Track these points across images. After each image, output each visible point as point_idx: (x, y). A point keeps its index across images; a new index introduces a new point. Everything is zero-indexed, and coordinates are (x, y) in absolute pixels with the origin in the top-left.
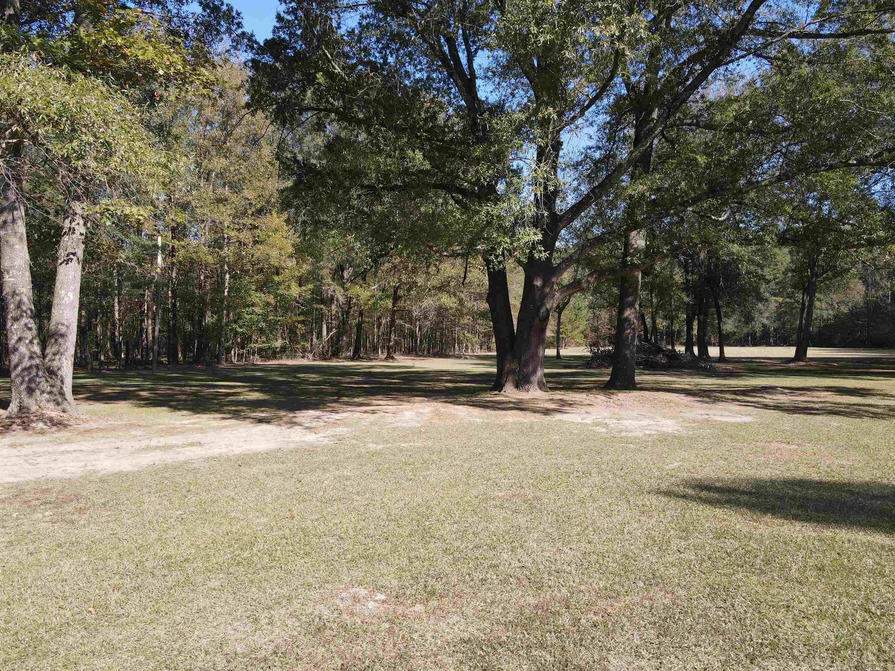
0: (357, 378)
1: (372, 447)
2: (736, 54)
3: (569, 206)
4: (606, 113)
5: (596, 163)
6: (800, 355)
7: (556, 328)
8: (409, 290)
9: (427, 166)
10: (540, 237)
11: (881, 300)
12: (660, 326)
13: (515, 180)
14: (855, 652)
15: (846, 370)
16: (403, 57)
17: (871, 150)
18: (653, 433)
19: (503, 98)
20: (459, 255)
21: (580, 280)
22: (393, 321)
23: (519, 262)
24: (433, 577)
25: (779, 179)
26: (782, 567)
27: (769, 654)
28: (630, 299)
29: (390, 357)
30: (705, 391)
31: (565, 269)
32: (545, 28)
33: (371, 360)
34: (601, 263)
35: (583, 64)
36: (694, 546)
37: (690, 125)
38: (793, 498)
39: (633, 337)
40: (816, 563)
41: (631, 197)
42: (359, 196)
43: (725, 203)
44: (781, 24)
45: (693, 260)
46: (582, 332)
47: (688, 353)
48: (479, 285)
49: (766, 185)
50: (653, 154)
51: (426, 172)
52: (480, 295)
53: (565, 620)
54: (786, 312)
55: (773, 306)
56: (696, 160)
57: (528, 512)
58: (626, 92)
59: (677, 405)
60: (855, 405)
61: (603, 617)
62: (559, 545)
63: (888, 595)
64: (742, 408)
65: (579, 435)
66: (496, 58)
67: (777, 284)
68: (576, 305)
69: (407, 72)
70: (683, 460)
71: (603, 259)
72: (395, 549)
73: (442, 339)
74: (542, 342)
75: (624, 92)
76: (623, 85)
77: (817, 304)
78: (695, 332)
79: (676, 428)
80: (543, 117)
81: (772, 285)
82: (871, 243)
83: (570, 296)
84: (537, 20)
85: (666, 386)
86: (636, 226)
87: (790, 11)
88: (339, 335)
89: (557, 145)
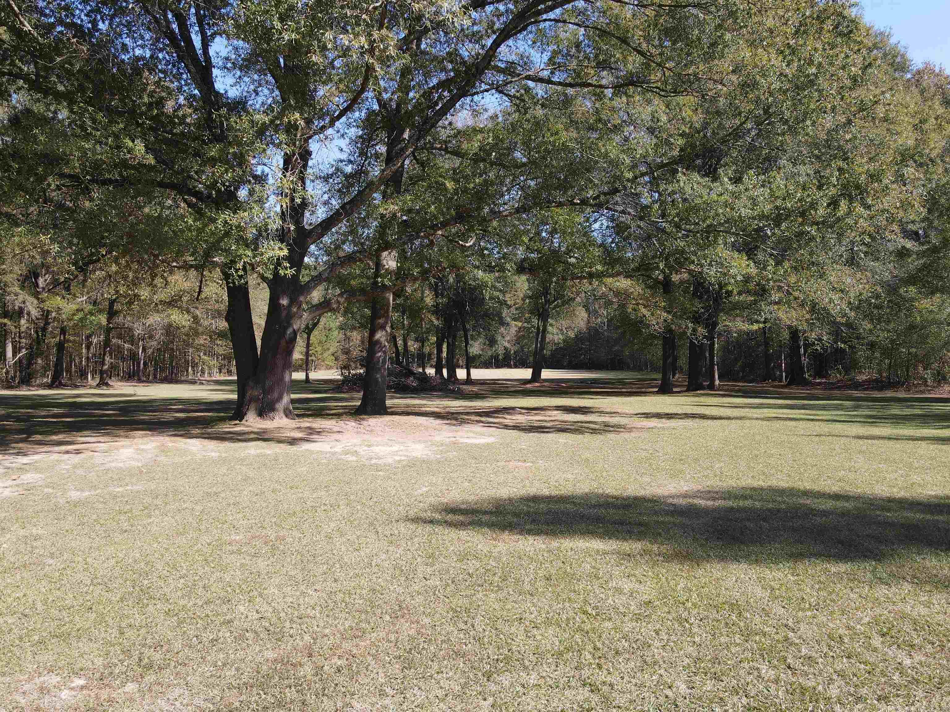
0: (56, 410)
1: (74, 495)
2: (481, 87)
3: (319, 220)
4: (358, 127)
5: (348, 177)
6: (536, 376)
7: (305, 350)
8: (130, 303)
9: (151, 160)
10: (285, 252)
11: (599, 327)
12: (412, 349)
13: (257, 188)
14: (575, 654)
15: (573, 390)
16: (117, 26)
17: (591, 192)
18: (403, 458)
19: (245, 94)
20: (192, 266)
21: (330, 300)
22: (107, 343)
23: (263, 278)
24: (150, 647)
25: (518, 211)
26: (517, 581)
27: (504, 669)
28: (381, 321)
29: (103, 383)
30: (453, 413)
31: (314, 287)
32: (290, 26)
33: (76, 387)
34: (353, 282)
35: (334, 72)
36: (439, 571)
37: (440, 149)
38: (528, 514)
39: (385, 358)
40: (545, 573)
41: (382, 216)
42: (58, 188)
43: (471, 229)
44: (519, 65)
45: (442, 283)
46: (333, 355)
47: (438, 376)
48: (217, 301)
49: (506, 216)
50: (405, 175)
51: (151, 168)
52: (219, 312)
53: (307, 670)
54: (523, 336)
55: (513, 330)
56: (445, 184)
57: (269, 555)
58: (378, 108)
59: (427, 428)
60: (578, 422)
61: (347, 659)
62: (303, 588)
63: (601, 595)
64: (485, 429)
65: (328, 465)
66: (236, 49)
67: (516, 309)
68: (327, 326)
69: (124, 45)
70: (431, 484)
71: (354, 278)
72: (101, 619)
73: (171, 362)
74: (289, 366)
75: (376, 107)
76: (375, 100)
77: (550, 328)
78: (444, 355)
79: (426, 452)
80: (289, 122)
81: (513, 310)
82: (591, 276)
83: (320, 316)
84: (280, 14)
85: (417, 410)
86: (387, 246)
87: (527, 54)
88: (31, 358)
89: (306, 155)
